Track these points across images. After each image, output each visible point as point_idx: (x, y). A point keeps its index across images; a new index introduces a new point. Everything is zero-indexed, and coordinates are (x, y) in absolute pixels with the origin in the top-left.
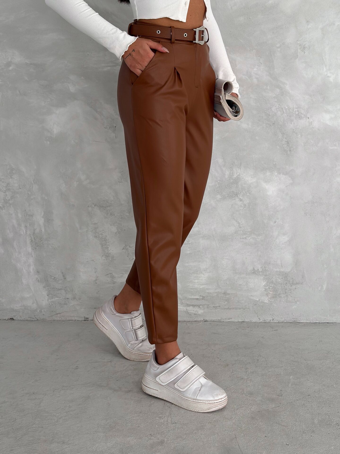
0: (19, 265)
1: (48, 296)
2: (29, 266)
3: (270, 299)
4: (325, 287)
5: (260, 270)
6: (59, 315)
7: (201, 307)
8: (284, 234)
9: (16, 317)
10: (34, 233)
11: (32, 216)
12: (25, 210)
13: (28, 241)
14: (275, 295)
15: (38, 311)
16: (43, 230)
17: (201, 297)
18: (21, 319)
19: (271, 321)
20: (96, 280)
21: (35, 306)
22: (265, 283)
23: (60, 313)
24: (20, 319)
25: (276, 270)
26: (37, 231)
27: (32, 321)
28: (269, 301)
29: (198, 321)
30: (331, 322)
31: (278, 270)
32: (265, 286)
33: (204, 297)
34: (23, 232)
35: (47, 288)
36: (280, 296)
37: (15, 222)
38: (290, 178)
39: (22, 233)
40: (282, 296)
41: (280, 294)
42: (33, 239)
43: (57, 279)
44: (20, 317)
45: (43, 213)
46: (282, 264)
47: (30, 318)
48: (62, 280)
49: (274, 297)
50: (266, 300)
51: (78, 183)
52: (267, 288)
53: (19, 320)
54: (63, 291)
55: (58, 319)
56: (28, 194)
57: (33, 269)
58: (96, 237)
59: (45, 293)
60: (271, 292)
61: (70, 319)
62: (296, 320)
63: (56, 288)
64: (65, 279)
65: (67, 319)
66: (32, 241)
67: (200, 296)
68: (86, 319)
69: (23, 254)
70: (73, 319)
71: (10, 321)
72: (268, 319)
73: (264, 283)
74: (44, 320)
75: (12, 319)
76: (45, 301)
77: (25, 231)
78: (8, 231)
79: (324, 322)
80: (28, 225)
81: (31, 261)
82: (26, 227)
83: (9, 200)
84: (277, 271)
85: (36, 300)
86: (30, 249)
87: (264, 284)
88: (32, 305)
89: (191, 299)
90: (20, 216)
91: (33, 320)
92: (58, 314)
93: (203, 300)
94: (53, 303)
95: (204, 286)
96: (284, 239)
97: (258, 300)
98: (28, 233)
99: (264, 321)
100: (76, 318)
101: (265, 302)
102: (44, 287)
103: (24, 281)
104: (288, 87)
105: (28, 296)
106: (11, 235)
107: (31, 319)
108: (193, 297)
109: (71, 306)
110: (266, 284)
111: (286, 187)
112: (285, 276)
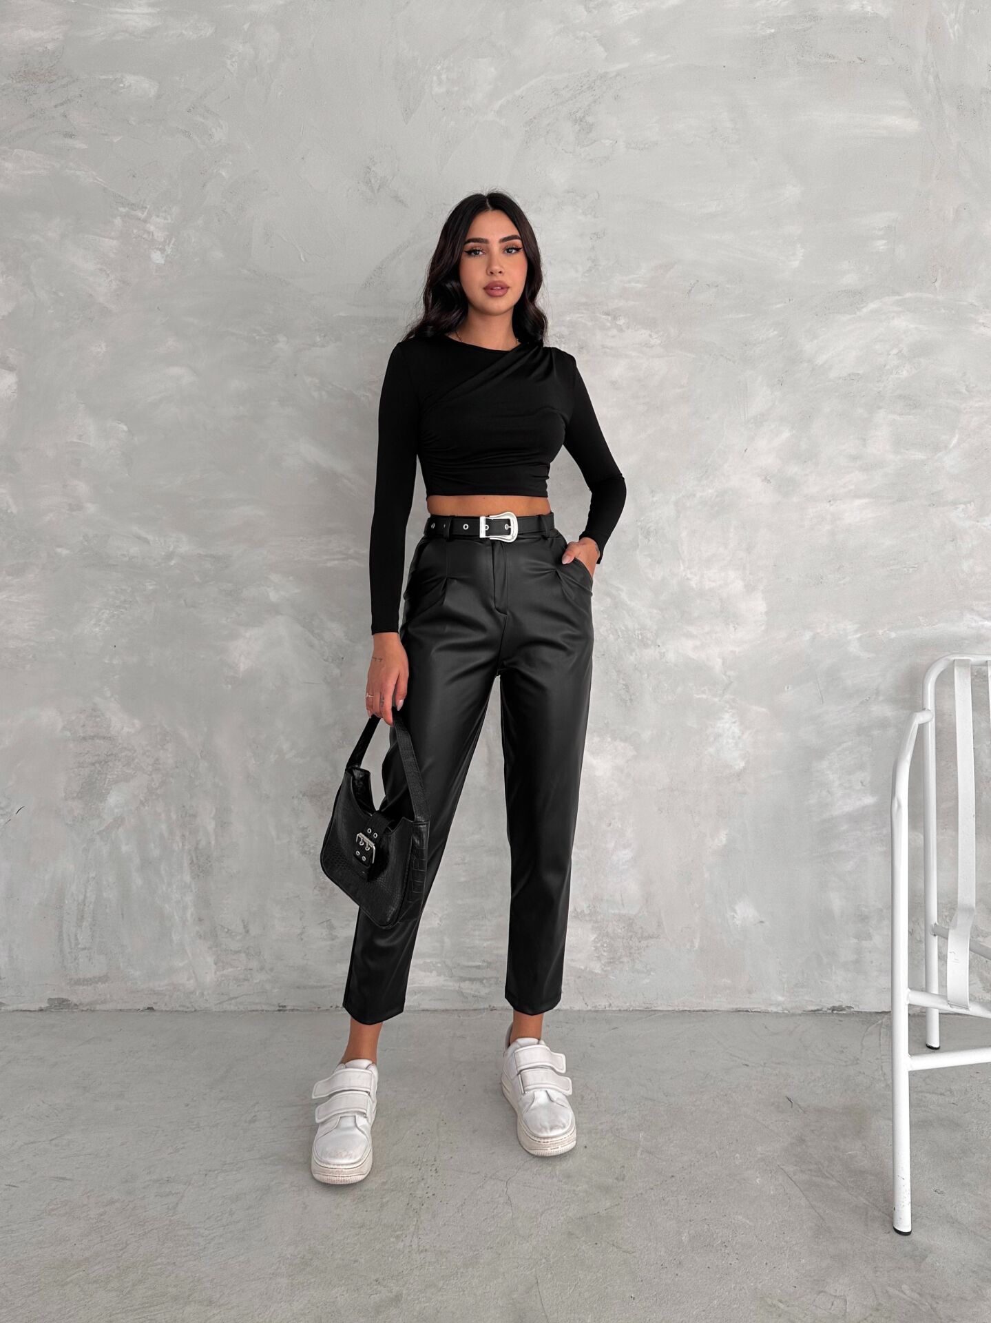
0: (167, 906)
1: (216, 964)
2: (185, 908)
3: (605, 966)
4: (697, 945)
5: (587, 912)
6: (233, 1001)
7: (485, 981)
8: (625, 847)
9: (158, 1004)
10: (196, 849)
11: (194, 816)
12: (184, 807)
13: (186, 864)
14: (612, 958)
15: (197, 994)
16: (213, 842)
17: (485, 964)
18: (168, 1009)
19: (607, 1009)
20: (301, 934)
21: (191, 984)
22: (595, 936)
23: (236, 998)
24: (164, 1009)
25: (613, 912)
26: (203, 843)
27: (186, 1012)
28: (602, 969)
29: (480, 1009)
30: (710, 1009)
31: (617, 911)
32: (594, 941)
33: (490, 963)
34: (178, 846)
35: (214, 949)
36: (621, 960)
37: (164, 827)
38: (632, 747)
39: (177, 849)
40: (625, 960)
41: (620, 958)
42: (194, 859)
43: (232, 933)
44: (166, 1005)
45: (214, 811)
46: (622, 900)
47: (184, 1006)
48: (241, 934)
49: (610, 962)
50: (597, 968)
51: (277, 756)
52: (599, 945)
53: (162, 1011)
54: (243, 955)
55: (233, 1008)
56: (191, 777)
57: (192, 915)
58: (304, 853)
59: (210, 960)
60: (605, 954)
61: (254, 1007)
62: (649, 1006)
63: (231, 950)
64: (247, 932)
65: (249, 1009)
66: (192, 862)
67: (484, 961)
68: (281, 1008)
69: (174, 887)
70: (259, 1007)
71: (147, 1013)
72: (602, 1003)
73: (592, 937)
74: (206, 1012)
75: (151, 1009)
76: (209, 976)
77: (181, 845)
78: (152, 845)
79: (698, 1009)
80: (187, 834)
81: (189, 899)
82: (183, 836)
83: (157, 789)
84: (614, 914)
85: (194, 973)
86: (187, 878)
87: (593, 939)
88: (188, 982)
89: (468, 967)
90: (174, 816)
91: (187, 1010)
92: (233, 998)
93: (488, 967)
94: (223, 978)
95: (489, 943)
96: (626, 854)
97: (582, 967)
98: (186, 847)
99: (593, 1009)
100: (263, 1006)
101: (596, 971)
102: (210, 948)
103: (175, 937)
104: (624, 596)
105: (181, 965)
106: (156, 853)
107: (185, 1009)
108: (471, 964)
109: (256, 983)
110: (597, 938)
111: (627, 761)
112: (629, 922)
